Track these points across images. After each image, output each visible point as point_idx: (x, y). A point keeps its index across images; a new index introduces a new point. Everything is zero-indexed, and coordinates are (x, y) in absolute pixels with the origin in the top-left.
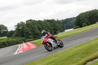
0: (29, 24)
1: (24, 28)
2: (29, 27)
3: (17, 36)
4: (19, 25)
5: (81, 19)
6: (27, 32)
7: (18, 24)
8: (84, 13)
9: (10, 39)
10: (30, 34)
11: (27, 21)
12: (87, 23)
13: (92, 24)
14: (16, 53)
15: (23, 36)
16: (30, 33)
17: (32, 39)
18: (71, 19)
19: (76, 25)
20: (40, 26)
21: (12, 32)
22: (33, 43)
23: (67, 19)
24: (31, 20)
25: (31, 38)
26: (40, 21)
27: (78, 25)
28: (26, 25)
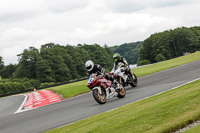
0: (47, 53)
1: (36, 60)
2: (46, 58)
3: (21, 76)
4: (26, 54)
5: (153, 46)
6: (43, 70)
7: (26, 51)
8: (160, 34)
9: (8, 82)
10: (48, 73)
11: (43, 46)
12: (164, 55)
13: (175, 56)
14: (19, 111)
15: (34, 77)
16: (49, 70)
17: (52, 83)
18: (133, 45)
19: (143, 58)
20: (70, 58)
21: (12, 68)
22: (55, 92)
23: (126, 45)
24: (50, 45)
25: (50, 81)
26: (69, 48)
27: (147, 58)
28: (42, 53)
